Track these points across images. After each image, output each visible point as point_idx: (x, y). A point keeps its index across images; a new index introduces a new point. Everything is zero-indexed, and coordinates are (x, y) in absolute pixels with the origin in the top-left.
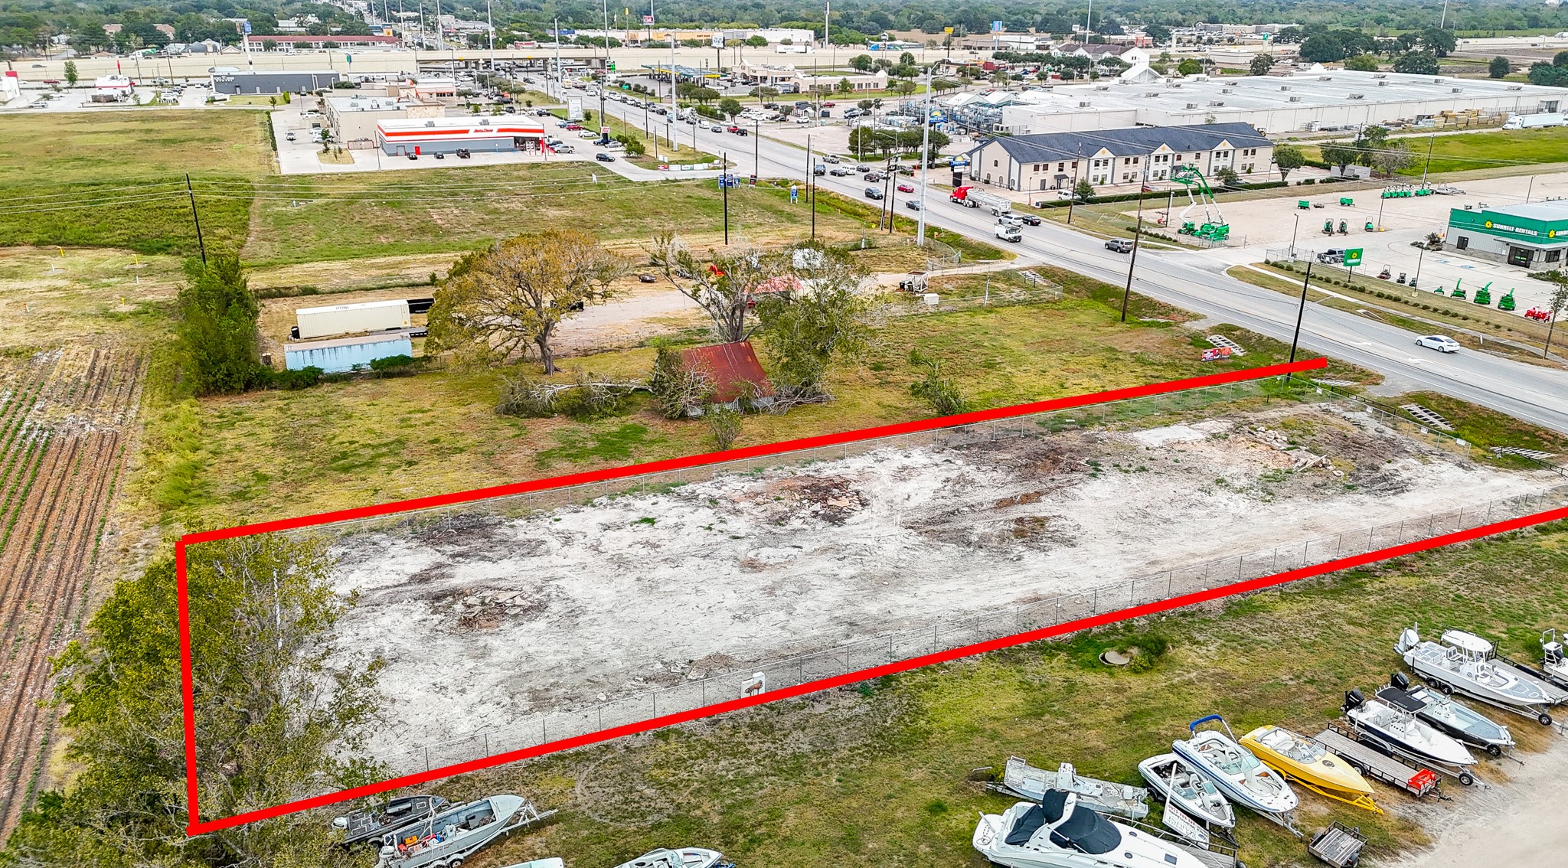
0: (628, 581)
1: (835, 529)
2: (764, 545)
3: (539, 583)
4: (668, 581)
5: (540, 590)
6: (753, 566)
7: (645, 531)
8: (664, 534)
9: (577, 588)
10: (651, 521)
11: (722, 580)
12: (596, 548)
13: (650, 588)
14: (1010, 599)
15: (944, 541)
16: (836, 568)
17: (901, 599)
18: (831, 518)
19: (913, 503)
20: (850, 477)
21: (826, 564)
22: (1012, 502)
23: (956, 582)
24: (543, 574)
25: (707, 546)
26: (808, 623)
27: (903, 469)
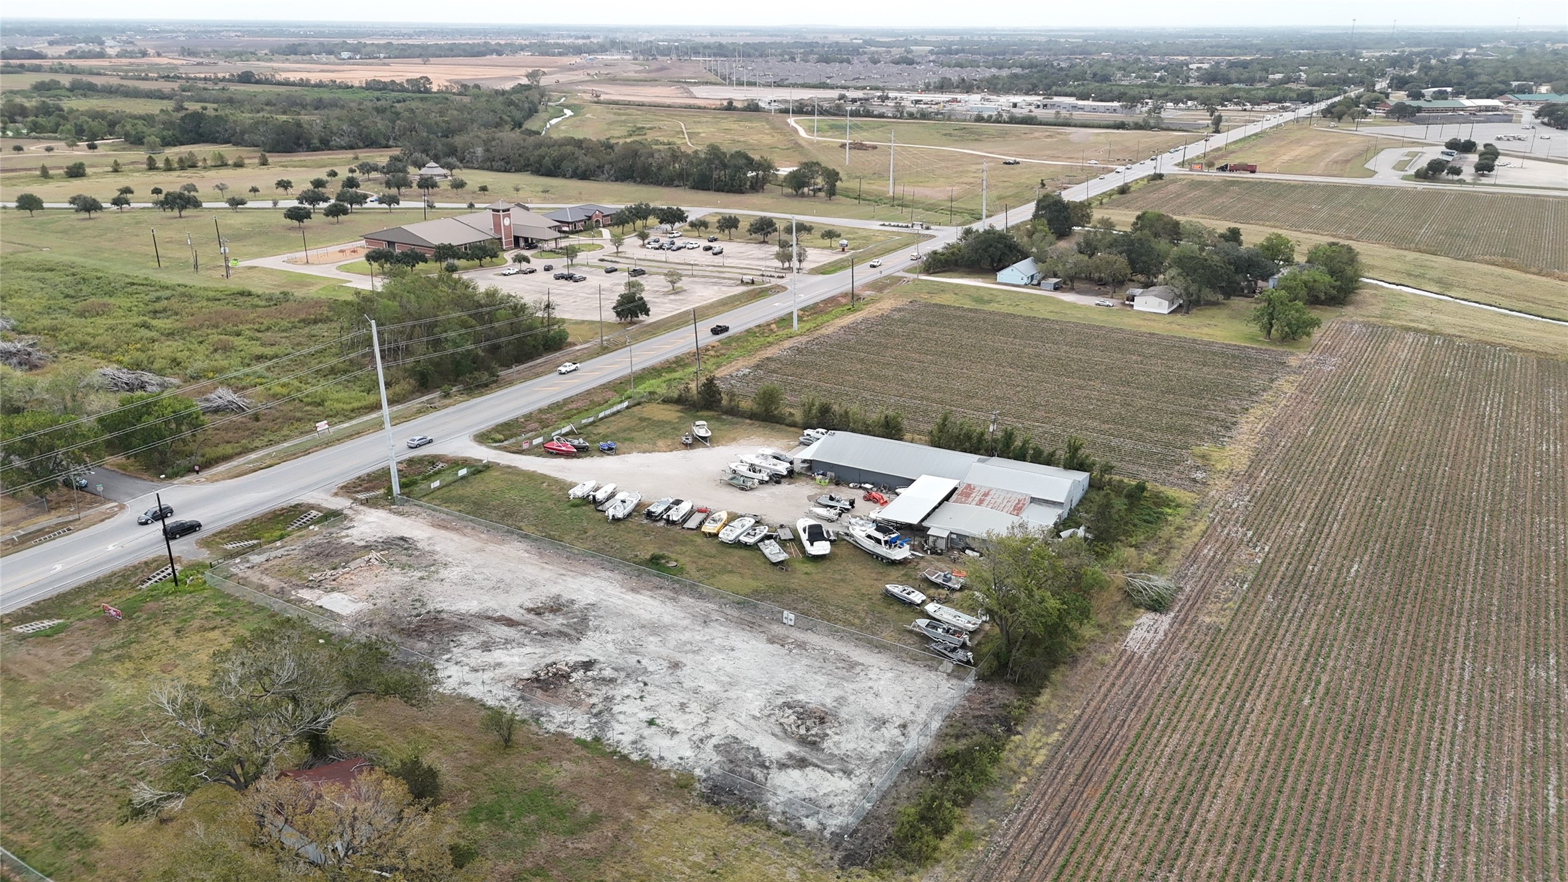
0: (732, 694)
1: (602, 659)
2: (646, 672)
3: (763, 719)
4: (719, 682)
5: (770, 715)
6: (676, 666)
7: (668, 717)
8: (665, 708)
9: (755, 705)
10: (652, 721)
11: (701, 668)
12: (705, 723)
13: (730, 684)
14: (638, 596)
15: (587, 626)
16: (652, 644)
17: (667, 619)
18: (588, 665)
19: (539, 651)
20: (509, 683)
21: (652, 648)
22: (510, 623)
23: (634, 612)
24: (754, 723)
25: (666, 688)
26: (717, 632)
27: (477, 671)
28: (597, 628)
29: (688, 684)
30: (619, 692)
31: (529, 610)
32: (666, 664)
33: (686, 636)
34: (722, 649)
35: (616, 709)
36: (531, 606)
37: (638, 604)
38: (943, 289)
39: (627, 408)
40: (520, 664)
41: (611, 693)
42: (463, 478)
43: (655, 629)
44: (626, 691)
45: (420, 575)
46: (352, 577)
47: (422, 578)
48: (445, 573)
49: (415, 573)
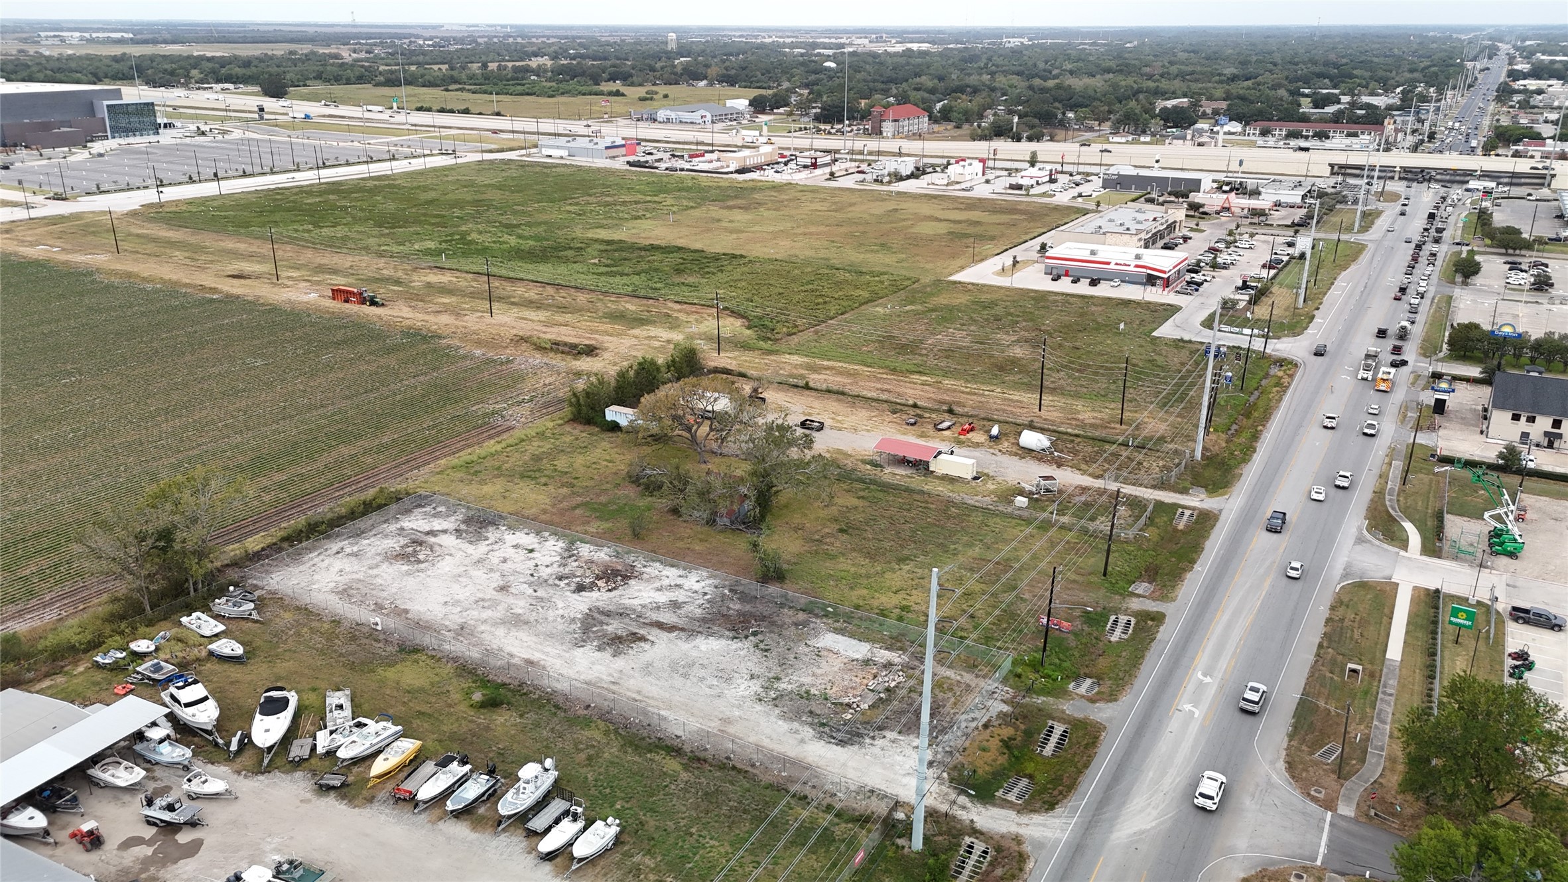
6: (503, 588)
10: (531, 551)
14: (526, 656)
15: (582, 623)
16: (520, 606)
17: (501, 631)
18: (580, 588)
19: (627, 602)
20: (645, 576)
21: (522, 603)
22: (660, 625)
23: (534, 639)
24: (453, 551)
25: (515, 572)
26: (454, 618)
27: (676, 585)
28: (573, 620)
29: (497, 575)
30: (555, 569)
31: (643, 639)
32: (512, 590)
33: (486, 614)
34: (456, 603)
35: (558, 558)
36: (642, 644)
37: (528, 647)
40: (640, 591)
41: (561, 569)
43: (516, 621)
44: (549, 570)
45: (782, 686)
46: (858, 680)
47: (778, 679)
48: (756, 686)
49: (790, 687)
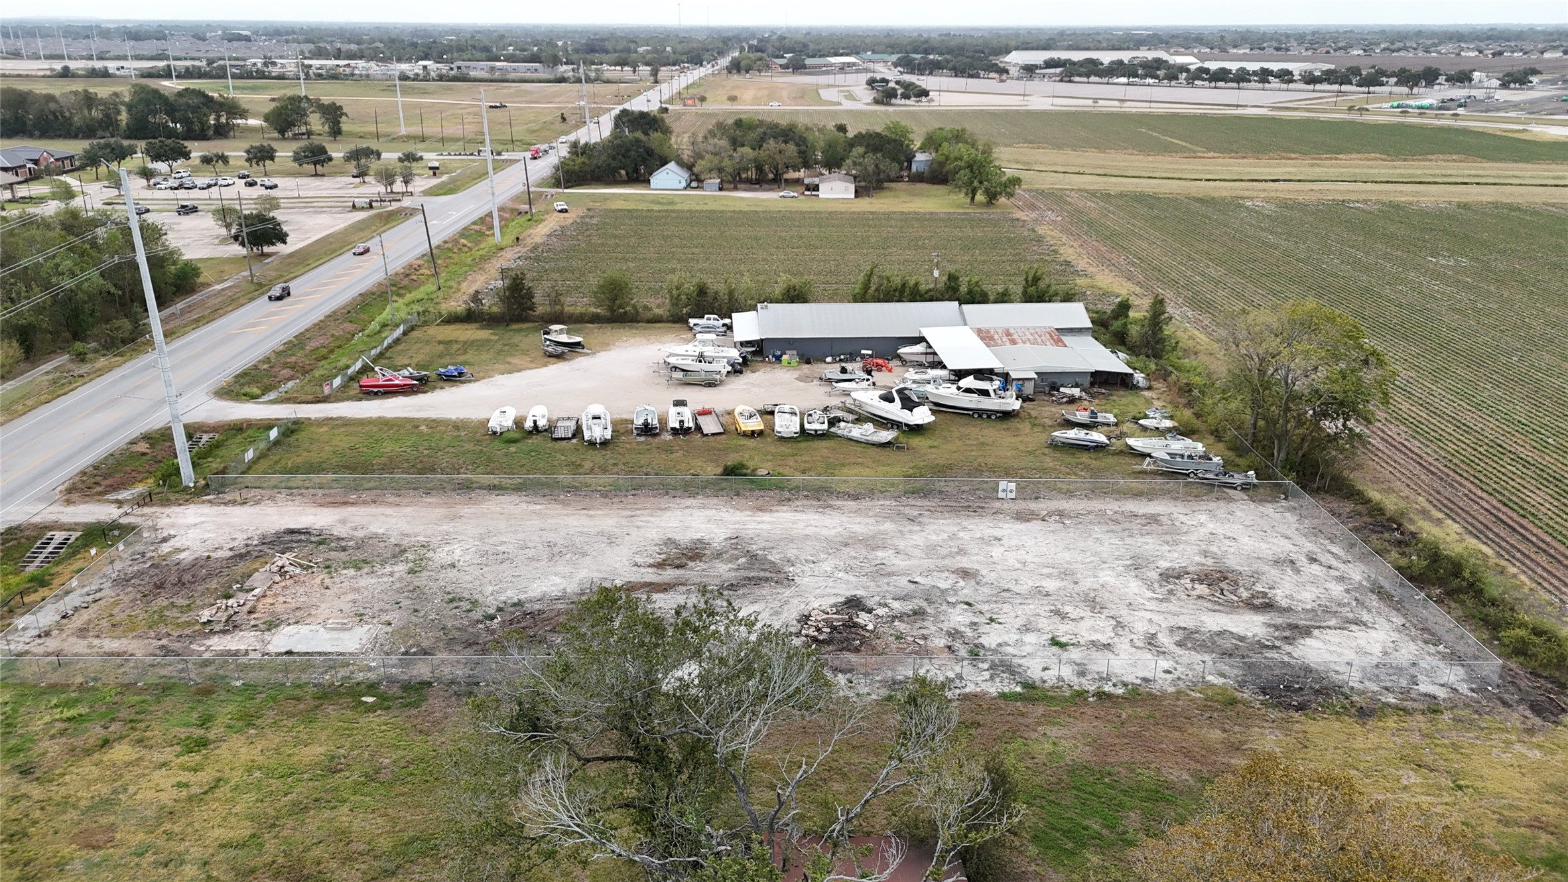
0: (1087, 584)
1: (860, 593)
2: (943, 591)
3: (1173, 598)
4: (1049, 576)
5: (1171, 592)
6: (965, 574)
7: (1063, 631)
8: (1043, 623)
9: (1134, 587)
10: (1055, 642)
11: (999, 567)
12: (1119, 625)
13: (1065, 574)
14: (778, 514)
15: (772, 562)
16: (891, 559)
17: (859, 529)
18: (855, 605)
21: (899, 563)
23: (803, 532)
24: (1170, 606)
25: (1000, 600)
26: (946, 527)
28: (788, 562)
29: (1016, 588)
30: (953, 623)
31: (656, 566)
32: (949, 575)
33: (917, 540)
34: (984, 542)
35: (986, 643)
36: (649, 560)
37: (793, 523)
38: (605, 198)
39: (405, 334)
41: (944, 627)
42: (277, 443)
43: (864, 542)
44: (959, 619)
45: (401, 568)
46: (281, 599)
47: (411, 572)
48: (441, 556)
49: (388, 569)
